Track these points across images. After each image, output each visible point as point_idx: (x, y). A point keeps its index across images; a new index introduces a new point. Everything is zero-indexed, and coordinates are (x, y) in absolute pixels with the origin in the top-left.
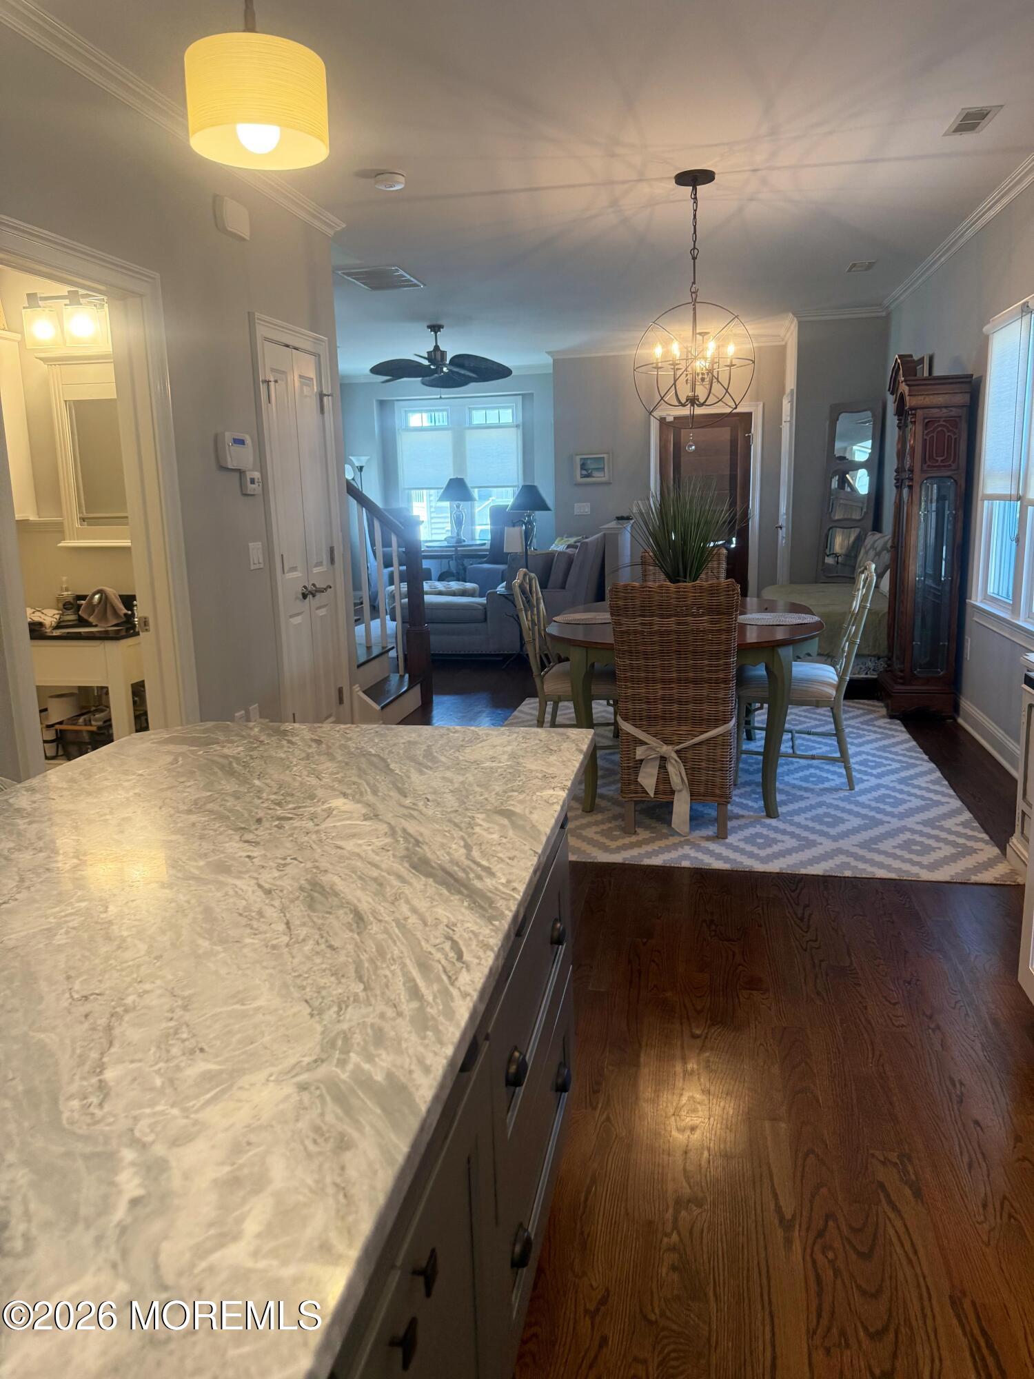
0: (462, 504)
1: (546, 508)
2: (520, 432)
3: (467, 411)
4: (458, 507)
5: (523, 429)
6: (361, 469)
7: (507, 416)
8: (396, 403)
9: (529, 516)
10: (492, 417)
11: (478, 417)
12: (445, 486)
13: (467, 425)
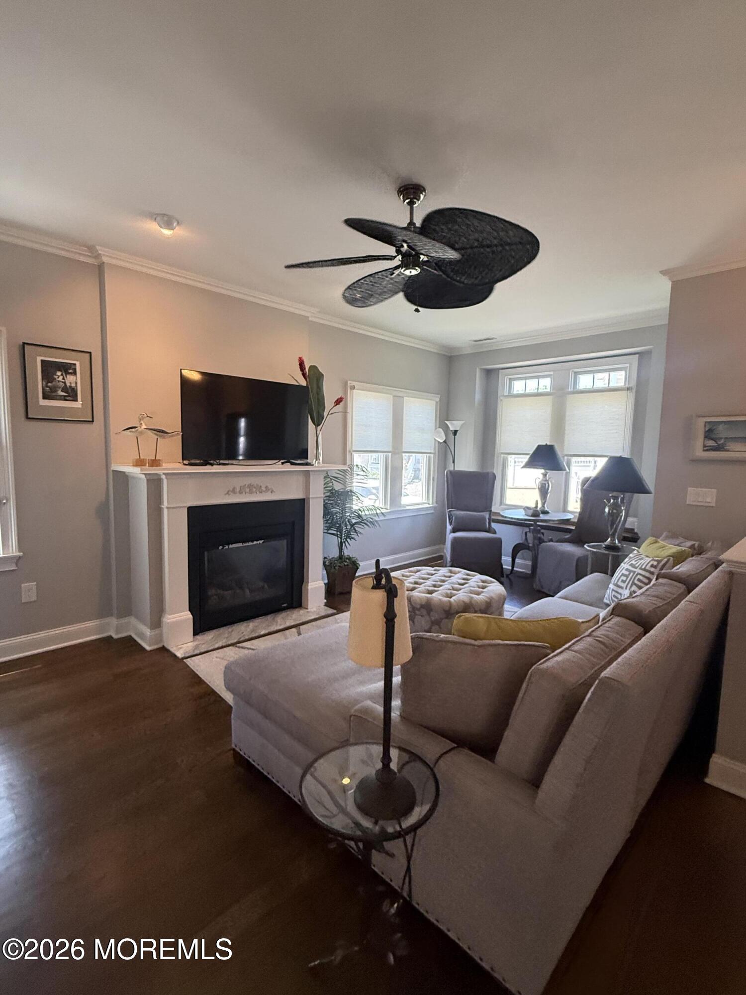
0: (550, 473)
1: (646, 492)
2: (632, 396)
3: (572, 375)
4: (545, 475)
5: (637, 392)
6: (455, 432)
7: (618, 379)
8: (500, 371)
9: (615, 498)
10: (601, 380)
11: (585, 381)
12: (531, 452)
13: (570, 389)
